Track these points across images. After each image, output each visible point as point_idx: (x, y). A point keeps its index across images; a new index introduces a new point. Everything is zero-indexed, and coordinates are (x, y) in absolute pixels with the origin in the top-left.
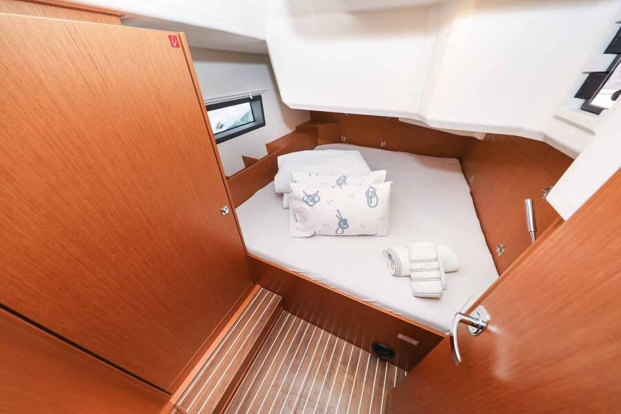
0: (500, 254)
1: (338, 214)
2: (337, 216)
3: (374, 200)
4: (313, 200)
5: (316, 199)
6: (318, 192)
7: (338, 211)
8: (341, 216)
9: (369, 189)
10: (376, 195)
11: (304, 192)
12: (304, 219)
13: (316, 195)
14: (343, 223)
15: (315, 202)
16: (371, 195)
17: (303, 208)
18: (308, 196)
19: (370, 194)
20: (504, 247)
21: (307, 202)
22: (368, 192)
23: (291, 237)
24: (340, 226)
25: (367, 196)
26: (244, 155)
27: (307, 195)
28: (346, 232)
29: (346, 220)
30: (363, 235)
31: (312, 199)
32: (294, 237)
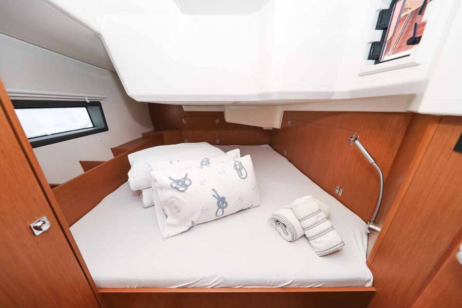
0: (340, 194)
1: (215, 194)
2: (214, 196)
3: (243, 171)
4: (184, 185)
5: (187, 182)
6: (186, 175)
7: (214, 190)
8: (218, 195)
9: (235, 163)
10: (243, 167)
11: (170, 178)
12: (177, 209)
13: (185, 178)
14: (222, 202)
15: (186, 186)
16: (239, 168)
17: (173, 197)
18: (177, 182)
19: (238, 166)
20: (340, 188)
21: (177, 189)
22: (235, 166)
23: (164, 239)
24: (219, 207)
25: (236, 169)
26: (83, 160)
27: (174, 181)
28: (227, 211)
29: (224, 198)
30: (242, 210)
31: (181, 185)
32: (169, 238)
